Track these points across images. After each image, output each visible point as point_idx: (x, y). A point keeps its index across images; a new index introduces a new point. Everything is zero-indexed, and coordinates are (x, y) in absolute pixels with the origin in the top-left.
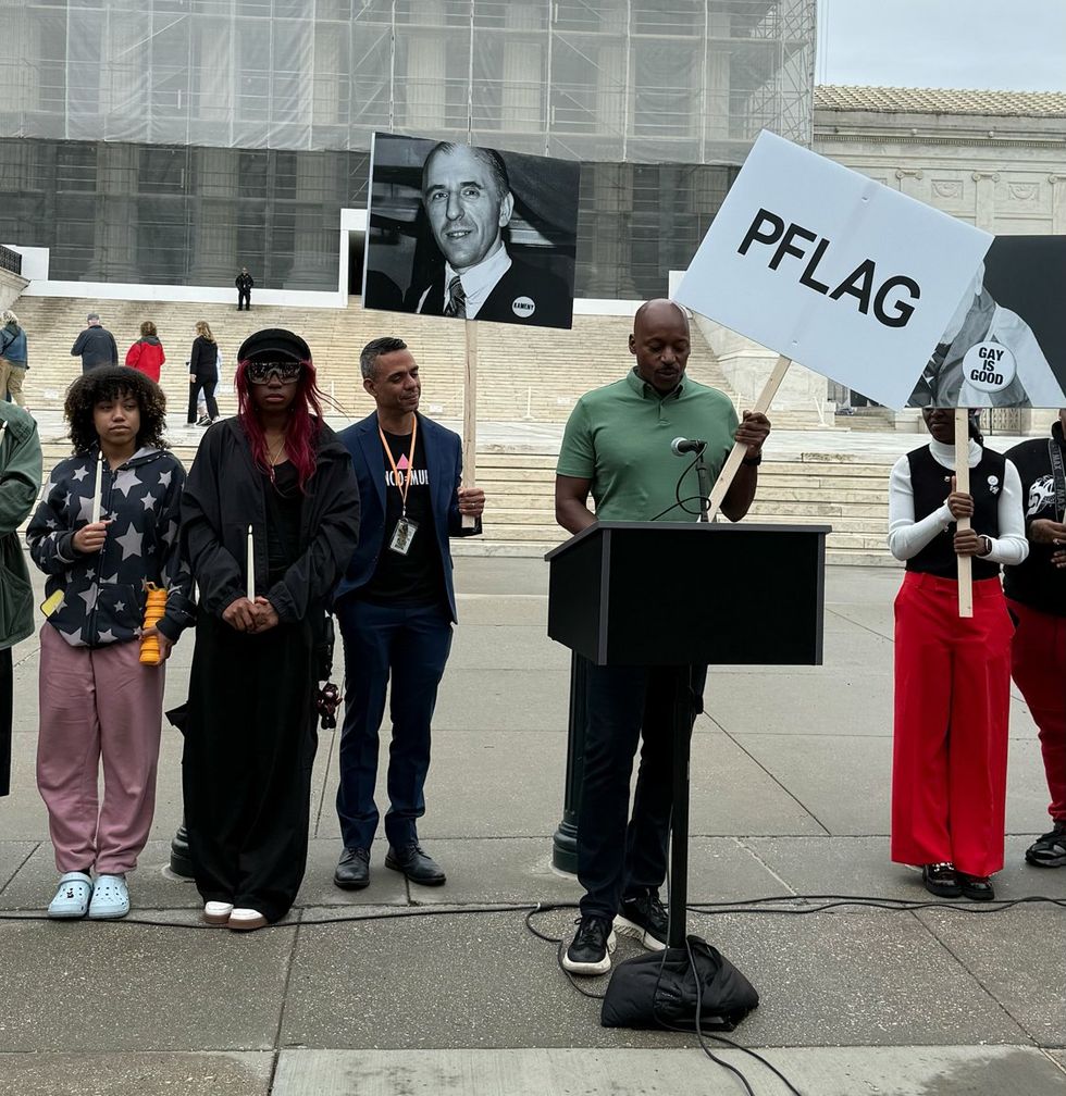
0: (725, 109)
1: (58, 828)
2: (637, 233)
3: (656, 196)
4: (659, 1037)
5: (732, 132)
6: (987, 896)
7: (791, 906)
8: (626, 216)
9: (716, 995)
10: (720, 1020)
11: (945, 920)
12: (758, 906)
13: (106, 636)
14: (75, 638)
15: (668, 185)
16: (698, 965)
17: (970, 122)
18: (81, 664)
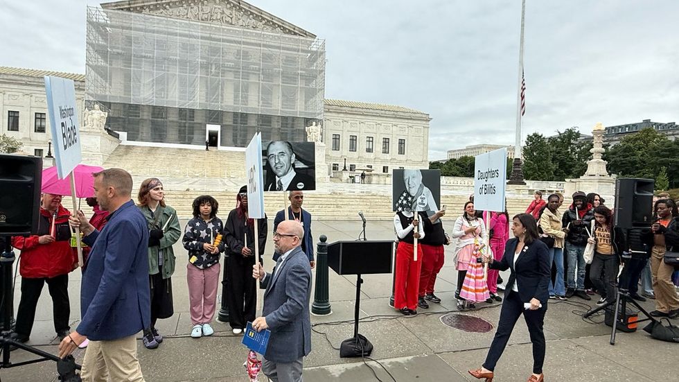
0: (304, 103)
1: (194, 313)
2: (282, 133)
3: (287, 124)
4: (356, 359)
5: (305, 110)
6: (416, 313)
7: (369, 320)
8: (280, 129)
9: (367, 348)
10: (367, 353)
11: (404, 321)
12: (366, 320)
13: (209, 265)
14: (201, 267)
15: (290, 122)
16: (361, 341)
17: (361, 110)
18: (201, 273)
